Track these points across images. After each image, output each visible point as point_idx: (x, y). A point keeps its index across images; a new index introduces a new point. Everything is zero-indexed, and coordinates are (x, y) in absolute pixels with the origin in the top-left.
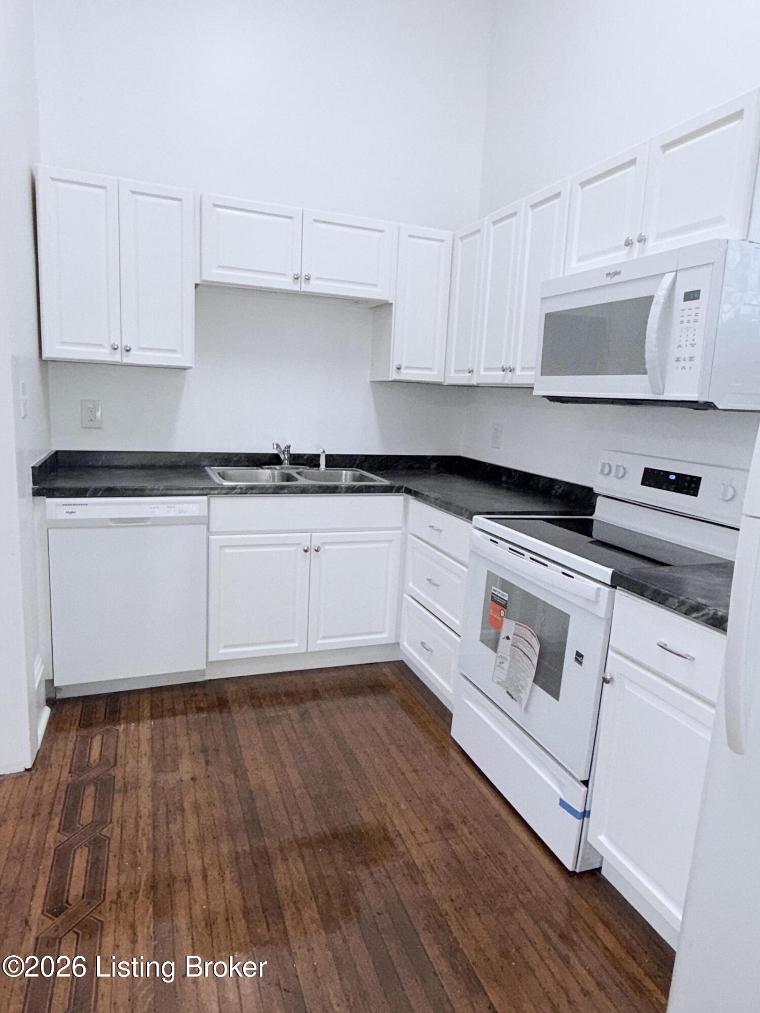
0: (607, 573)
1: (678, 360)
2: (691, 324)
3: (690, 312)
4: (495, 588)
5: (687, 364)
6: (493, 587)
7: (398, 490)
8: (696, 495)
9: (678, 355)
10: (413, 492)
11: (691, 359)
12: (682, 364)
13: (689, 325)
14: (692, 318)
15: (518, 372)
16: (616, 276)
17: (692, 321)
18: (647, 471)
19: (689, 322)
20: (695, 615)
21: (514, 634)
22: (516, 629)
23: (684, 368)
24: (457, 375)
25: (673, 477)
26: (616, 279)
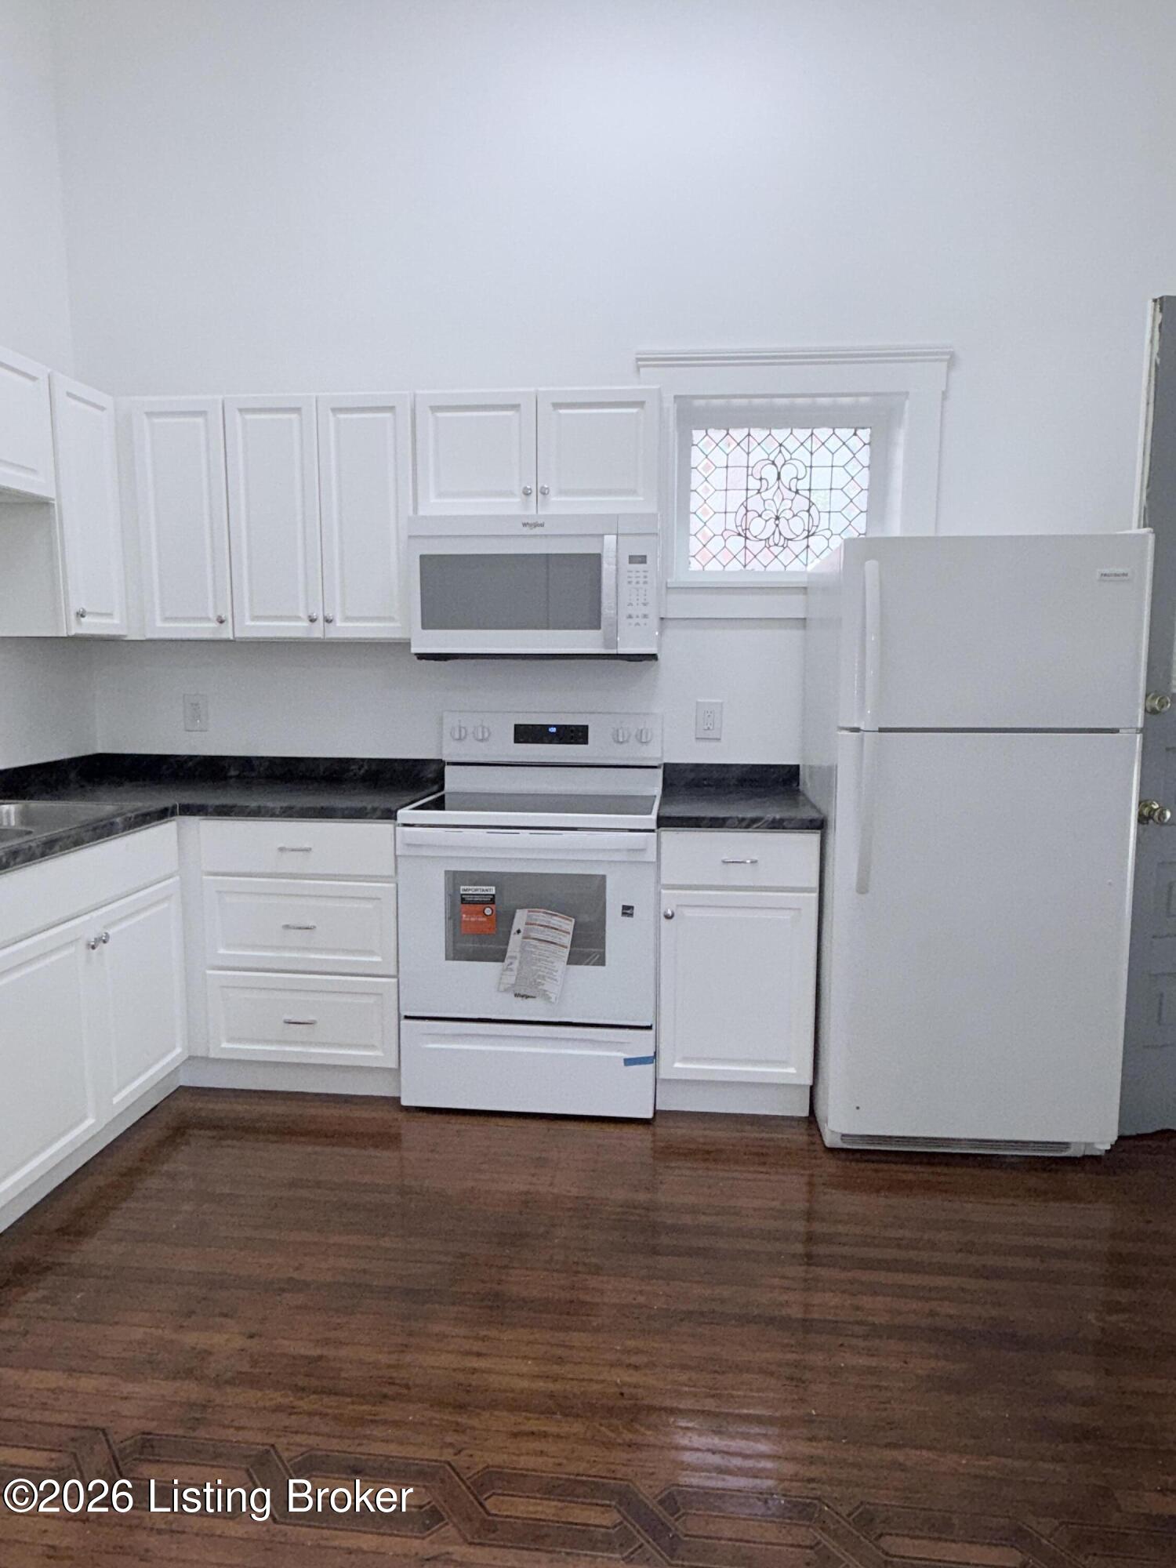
0: (651, 819)
1: (630, 617)
2: (641, 585)
3: (638, 574)
4: (466, 887)
5: (642, 621)
6: (462, 887)
7: (163, 814)
8: (586, 742)
9: (630, 612)
10: (210, 810)
11: (645, 616)
12: (634, 621)
13: (638, 586)
14: (641, 580)
15: (339, 623)
16: (537, 528)
17: (641, 582)
18: (517, 727)
19: (638, 583)
20: (755, 826)
21: (527, 924)
22: (529, 916)
23: (638, 624)
24: (167, 625)
25: (553, 730)
26: (537, 531)
